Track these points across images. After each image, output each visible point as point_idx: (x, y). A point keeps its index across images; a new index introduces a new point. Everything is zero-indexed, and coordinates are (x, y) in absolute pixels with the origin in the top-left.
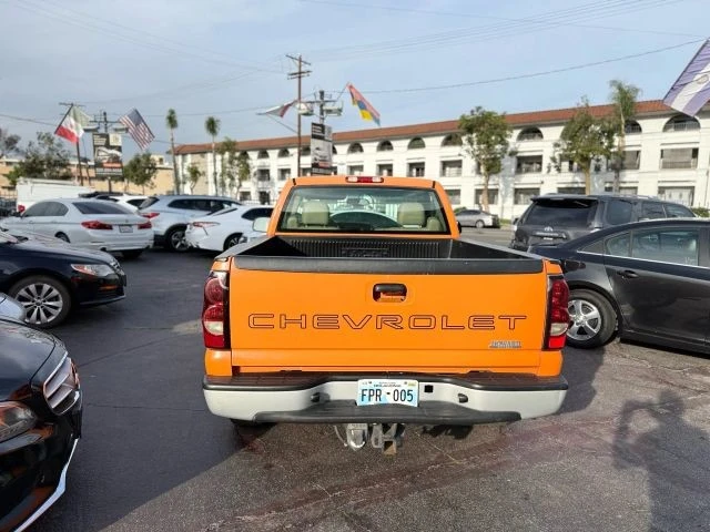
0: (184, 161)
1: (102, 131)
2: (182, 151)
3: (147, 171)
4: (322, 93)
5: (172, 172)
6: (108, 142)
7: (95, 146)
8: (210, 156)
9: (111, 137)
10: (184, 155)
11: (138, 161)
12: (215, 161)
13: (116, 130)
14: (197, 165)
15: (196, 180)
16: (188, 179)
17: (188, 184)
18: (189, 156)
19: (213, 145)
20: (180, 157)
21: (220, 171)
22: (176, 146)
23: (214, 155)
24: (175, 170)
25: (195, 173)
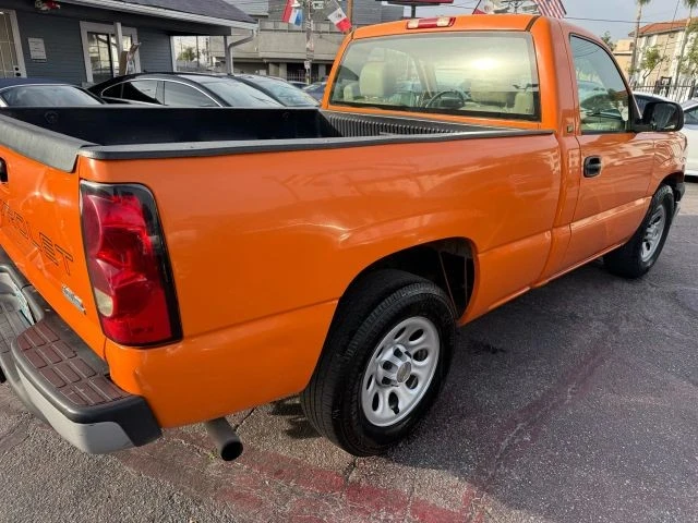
0: (647, 43)
1: (511, 12)
2: (645, 33)
5: (630, 58)
8: (681, 36)
10: (649, 36)
12: (686, 41)
13: (525, 8)
14: (659, 48)
15: (652, 67)
16: (643, 66)
17: (643, 72)
18: (655, 37)
19: (689, 21)
20: (644, 39)
21: (685, 55)
22: (641, 25)
23: (688, 33)
24: (634, 57)
25: (653, 59)
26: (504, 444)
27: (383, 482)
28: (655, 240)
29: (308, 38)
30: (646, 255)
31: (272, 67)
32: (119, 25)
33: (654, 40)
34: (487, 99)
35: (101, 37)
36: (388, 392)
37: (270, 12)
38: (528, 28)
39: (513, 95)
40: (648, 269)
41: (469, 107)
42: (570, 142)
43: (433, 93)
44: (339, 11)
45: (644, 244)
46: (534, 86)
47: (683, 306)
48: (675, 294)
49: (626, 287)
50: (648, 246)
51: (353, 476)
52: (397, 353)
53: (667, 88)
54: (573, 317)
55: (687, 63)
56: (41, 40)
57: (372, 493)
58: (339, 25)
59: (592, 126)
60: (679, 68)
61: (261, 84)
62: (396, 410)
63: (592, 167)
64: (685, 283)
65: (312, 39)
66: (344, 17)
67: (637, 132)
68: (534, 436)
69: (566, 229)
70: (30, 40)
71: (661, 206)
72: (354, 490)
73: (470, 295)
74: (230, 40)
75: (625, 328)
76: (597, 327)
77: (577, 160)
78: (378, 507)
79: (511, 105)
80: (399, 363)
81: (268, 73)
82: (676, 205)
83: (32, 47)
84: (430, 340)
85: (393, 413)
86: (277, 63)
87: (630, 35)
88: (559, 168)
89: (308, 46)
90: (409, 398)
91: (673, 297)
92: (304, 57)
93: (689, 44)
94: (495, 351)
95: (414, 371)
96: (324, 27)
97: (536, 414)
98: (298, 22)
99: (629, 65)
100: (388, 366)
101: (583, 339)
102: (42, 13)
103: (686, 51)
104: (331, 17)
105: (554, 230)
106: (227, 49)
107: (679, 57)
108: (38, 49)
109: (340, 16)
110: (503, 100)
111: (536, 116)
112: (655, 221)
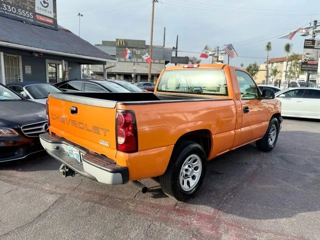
0: (272, 66)
1: (216, 55)
2: (271, 62)
3: (254, 72)
4: (316, 22)
5: (266, 72)
6: (218, 59)
7: (213, 61)
8: (285, 63)
9: (219, 57)
10: (272, 63)
11: (251, 67)
12: (287, 65)
13: (221, 54)
14: (277, 68)
15: (275, 75)
16: (271, 74)
17: (271, 77)
18: (275, 64)
19: (287, 58)
20: (271, 64)
21: (288, 70)
22: (269, 59)
23: (287, 62)
24: (267, 71)
25: (275, 72)
26: (225, 198)
27: (187, 209)
28: (274, 138)
29: (134, 65)
30: (271, 143)
31: (117, 76)
32: (63, 61)
33: (275, 65)
34: (211, 89)
35: (53, 65)
36: (187, 180)
37: (117, 54)
38: (222, 68)
39: (219, 88)
40: (272, 148)
41: (204, 92)
42: (238, 103)
43: (191, 87)
44: (147, 54)
45: (270, 139)
46: (226, 85)
47: (284, 160)
48: (282, 156)
49: (265, 154)
50: (271, 139)
51: (177, 207)
52: (189, 166)
53: (280, 84)
54: (246, 164)
55: (289, 73)
56: (30, 67)
57: (184, 211)
58: (147, 60)
59: (247, 98)
60: (286, 76)
61: (120, 84)
62: (189, 187)
63: (246, 110)
64: (285, 152)
65: (136, 65)
66: (149, 57)
67: (261, 99)
68: (234, 196)
69: (239, 130)
70: (26, 66)
71: (274, 125)
72: (178, 211)
73: (210, 150)
74: (106, 67)
75: (264, 166)
76: (255, 167)
77: (241, 108)
78: (186, 214)
79: (219, 91)
80: (190, 169)
81: (115, 78)
82: (279, 125)
83: (26, 69)
84: (199, 163)
85: (188, 187)
86: (120, 74)
87: (265, 63)
88: (235, 112)
89: (134, 68)
90: (193, 183)
91: (282, 157)
92: (132, 72)
93: (289, 66)
94: (219, 174)
95: (194, 174)
96: (140, 60)
97: (234, 191)
98: (130, 58)
99: (266, 75)
100: (187, 170)
101: (249, 170)
102: (35, 57)
103: (288, 69)
104: (144, 57)
105: (236, 130)
106: (105, 70)
107: (285, 71)
108: (28, 70)
109: (147, 56)
110: (216, 89)
111: (227, 94)
112: (273, 131)
